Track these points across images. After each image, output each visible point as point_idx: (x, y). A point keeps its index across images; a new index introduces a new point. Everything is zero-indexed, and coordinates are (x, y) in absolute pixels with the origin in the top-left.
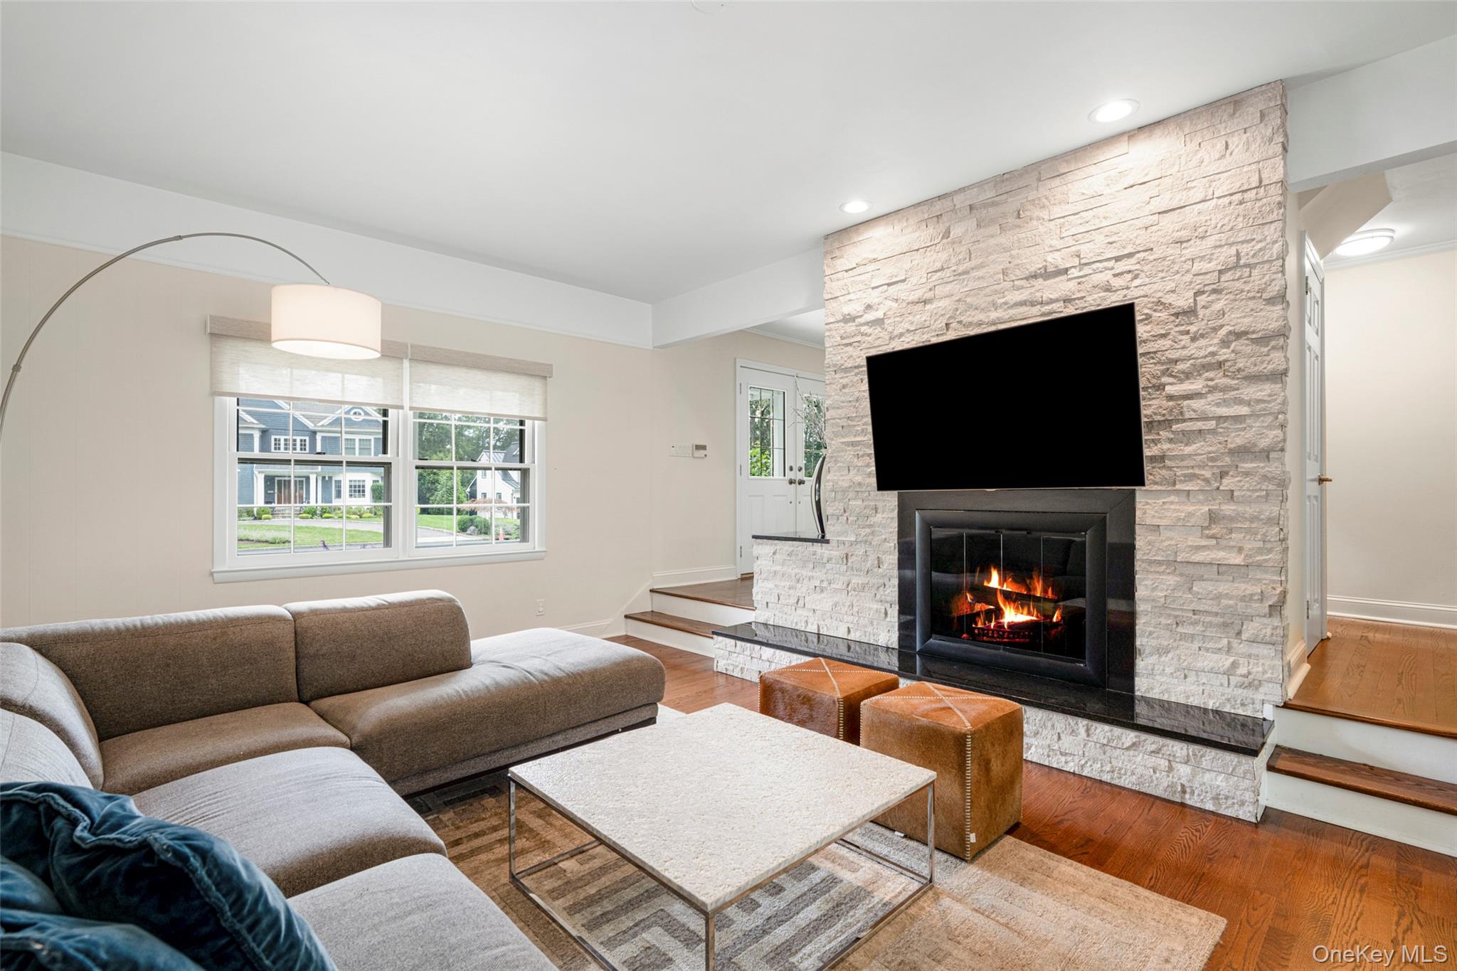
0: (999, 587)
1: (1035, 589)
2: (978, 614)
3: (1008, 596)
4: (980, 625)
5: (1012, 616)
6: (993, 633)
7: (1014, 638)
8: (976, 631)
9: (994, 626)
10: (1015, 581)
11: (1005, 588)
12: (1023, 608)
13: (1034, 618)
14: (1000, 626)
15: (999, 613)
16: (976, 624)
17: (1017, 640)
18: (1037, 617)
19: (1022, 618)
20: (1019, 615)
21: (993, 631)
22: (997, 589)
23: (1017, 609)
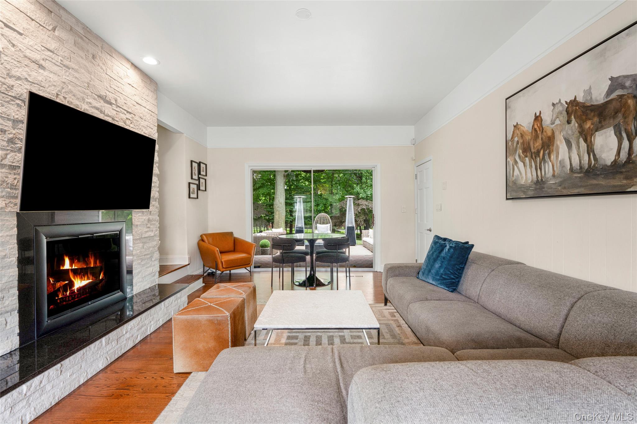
0: (70, 268)
1: (90, 263)
2: (59, 290)
3: (76, 272)
4: (60, 296)
5: (79, 283)
6: (69, 298)
7: (81, 296)
8: (58, 301)
9: (69, 294)
10: (79, 261)
11: (73, 268)
12: (84, 277)
13: (91, 281)
14: (72, 292)
15: (71, 284)
16: (58, 296)
17: (83, 297)
18: (92, 279)
19: (85, 282)
20: (83, 282)
21: (69, 296)
22: (69, 269)
23: (81, 278)
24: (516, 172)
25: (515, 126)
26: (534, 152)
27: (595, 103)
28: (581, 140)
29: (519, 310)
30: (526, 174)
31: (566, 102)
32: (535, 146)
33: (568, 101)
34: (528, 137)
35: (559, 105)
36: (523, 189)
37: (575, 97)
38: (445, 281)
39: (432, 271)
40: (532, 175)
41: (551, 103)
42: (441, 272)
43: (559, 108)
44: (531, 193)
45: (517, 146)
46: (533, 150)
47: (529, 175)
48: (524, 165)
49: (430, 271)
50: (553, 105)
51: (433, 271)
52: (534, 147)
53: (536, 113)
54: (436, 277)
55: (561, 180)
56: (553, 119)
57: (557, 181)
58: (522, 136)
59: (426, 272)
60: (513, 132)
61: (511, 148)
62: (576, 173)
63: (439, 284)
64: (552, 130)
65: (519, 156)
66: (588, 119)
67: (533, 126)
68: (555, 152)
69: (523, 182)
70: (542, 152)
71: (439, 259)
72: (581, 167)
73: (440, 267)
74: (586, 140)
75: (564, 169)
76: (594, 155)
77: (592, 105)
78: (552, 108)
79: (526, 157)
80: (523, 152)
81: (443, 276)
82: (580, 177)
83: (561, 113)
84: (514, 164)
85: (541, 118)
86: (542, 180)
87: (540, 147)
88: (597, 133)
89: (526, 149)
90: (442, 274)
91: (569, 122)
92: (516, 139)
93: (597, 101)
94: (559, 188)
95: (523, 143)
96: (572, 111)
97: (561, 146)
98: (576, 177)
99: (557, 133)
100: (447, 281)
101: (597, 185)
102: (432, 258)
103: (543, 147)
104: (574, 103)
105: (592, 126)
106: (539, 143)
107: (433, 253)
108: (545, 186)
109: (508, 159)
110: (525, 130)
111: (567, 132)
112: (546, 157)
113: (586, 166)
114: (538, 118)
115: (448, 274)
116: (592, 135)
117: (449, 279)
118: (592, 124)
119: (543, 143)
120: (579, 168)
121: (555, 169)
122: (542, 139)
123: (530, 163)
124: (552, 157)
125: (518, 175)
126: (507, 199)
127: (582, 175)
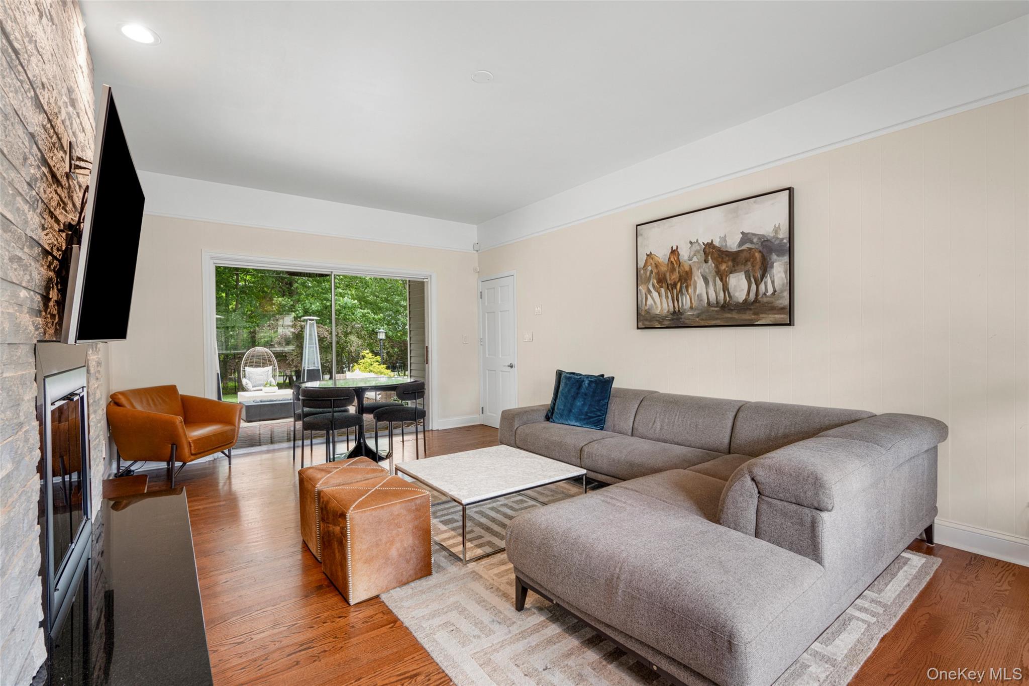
24: (650, 301)
25: (647, 255)
26: (671, 284)
27: (730, 250)
28: (718, 279)
29: (686, 432)
30: (661, 305)
31: (703, 243)
32: (672, 278)
33: (706, 243)
34: (664, 269)
35: (697, 244)
36: (657, 318)
37: (712, 240)
38: (591, 420)
39: (573, 411)
40: (668, 306)
41: (689, 242)
42: (585, 410)
43: (696, 247)
44: (667, 323)
45: (650, 276)
46: (669, 282)
47: (665, 305)
48: (659, 296)
49: (570, 411)
50: (691, 243)
51: (575, 410)
52: (670, 279)
53: (672, 247)
54: (580, 417)
55: (699, 312)
56: (691, 255)
57: (695, 313)
58: (657, 266)
59: (565, 413)
60: (646, 261)
61: (643, 276)
62: (712, 307)
63: (584, 424)
64: (690, 265)
65: (654, 286)
66: (722, 262)
67: (669, 258)
68: (692, 287)
69: (658, 312)
70: (679, 284)
71: (579, 395)
72: (717, 303)
73: (584, 405)
74: (721, 280)
75: (701, 302)
76: (729, 293)
77: (727, 251)
78: (690, 245)
79: (662, 287)
80: (658, 283)
81: (589, 415)
82: (716, 311)
83: (698, 251)
84: (647, 293)
85: (678, 252)
86: (679, 311)
87: (677, 280)
88: (731, 275)
89: (662, 280)
90: (587, 412)
91: (706, 261)
92: (650, 268)
93: (731, 248)
94: (697, 319)
95: (658, 273)
96: (709, 252)
97: (698, 282)
98: (713, 310)
99: (694, 269)
100: (594, 419)
101: (731, 318)
102: (570, 396)
103: (680, 280)
104: (710, 246)
105: (727, 269)
106: (675, 276)
107: (569, 391)
108: (683, 317)
109: (640, 288)
110: (659, 261)
111: (704, 270)
112: (684, 290)
113: (722, 302)
114: (674, 252)
115: (594, 411)
116: (727, 276)
117: (595, 417)
118: (727, 267)
119: (680, 276)
120: (715, 303)
121: (693, 302)
122: (679, 272)
123: (667, 294)
124: (690, 291)
125: (652, 304)
126: (638, 328)
127: (718, 309)
